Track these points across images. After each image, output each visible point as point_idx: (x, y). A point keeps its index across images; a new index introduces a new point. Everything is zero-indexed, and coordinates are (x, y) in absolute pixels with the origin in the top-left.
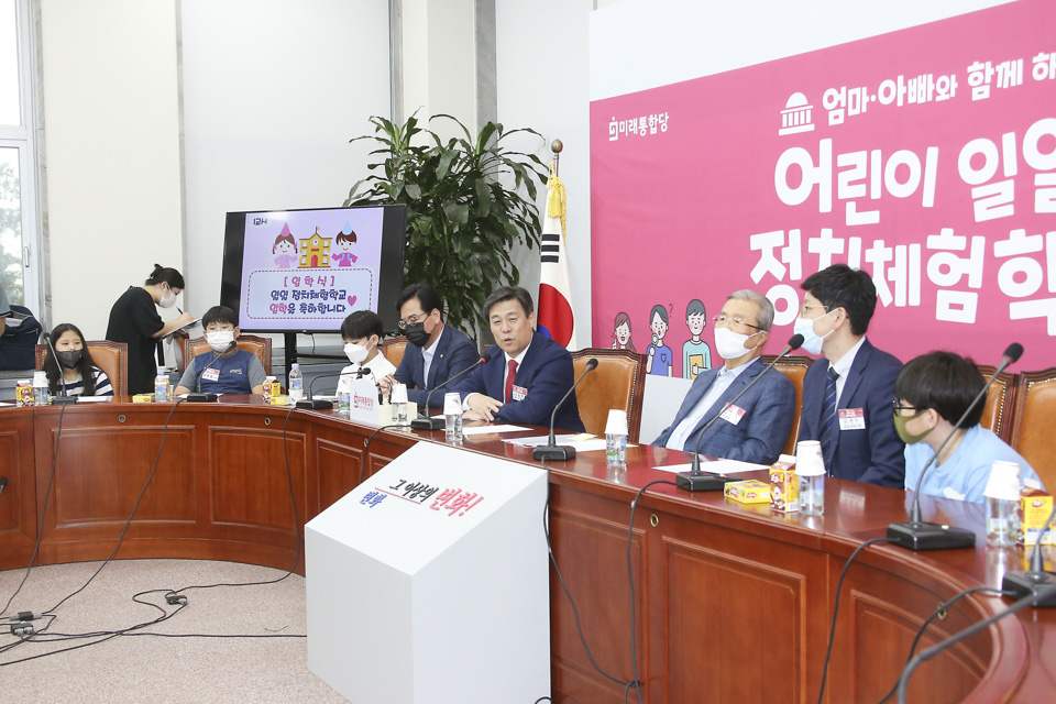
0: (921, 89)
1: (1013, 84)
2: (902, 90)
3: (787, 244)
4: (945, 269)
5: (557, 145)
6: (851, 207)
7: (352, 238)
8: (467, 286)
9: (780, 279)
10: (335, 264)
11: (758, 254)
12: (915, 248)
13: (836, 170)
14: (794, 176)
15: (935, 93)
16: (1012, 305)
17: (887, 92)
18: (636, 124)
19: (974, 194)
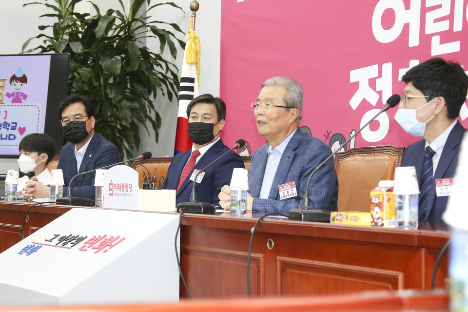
3: (380, 75)
5: (194, 5)
6: (436, 40)
7: (24, 80)
8: (119, 127)
9: (374, 104)
10: (8, 101)
11: (356, 85)
14: (389, 19)
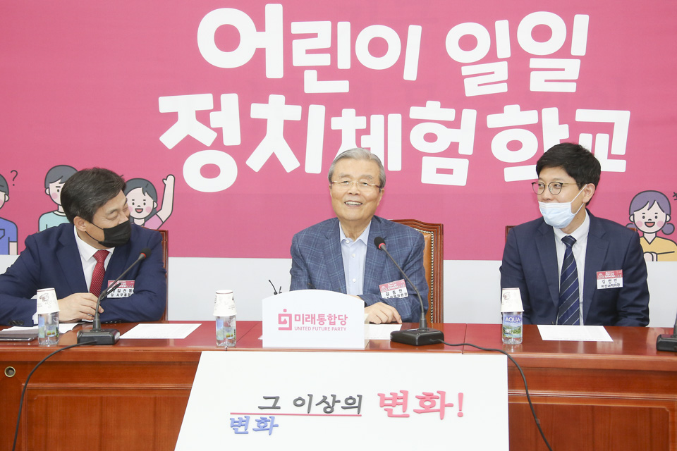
3: (217, 107)
4: (431, 138)
6: (310, 75)
11: (172, 118)
12: (395, 120)
13: (289, 38)
14: (228, 39)
16: (506, 170)
19: (465, 71)
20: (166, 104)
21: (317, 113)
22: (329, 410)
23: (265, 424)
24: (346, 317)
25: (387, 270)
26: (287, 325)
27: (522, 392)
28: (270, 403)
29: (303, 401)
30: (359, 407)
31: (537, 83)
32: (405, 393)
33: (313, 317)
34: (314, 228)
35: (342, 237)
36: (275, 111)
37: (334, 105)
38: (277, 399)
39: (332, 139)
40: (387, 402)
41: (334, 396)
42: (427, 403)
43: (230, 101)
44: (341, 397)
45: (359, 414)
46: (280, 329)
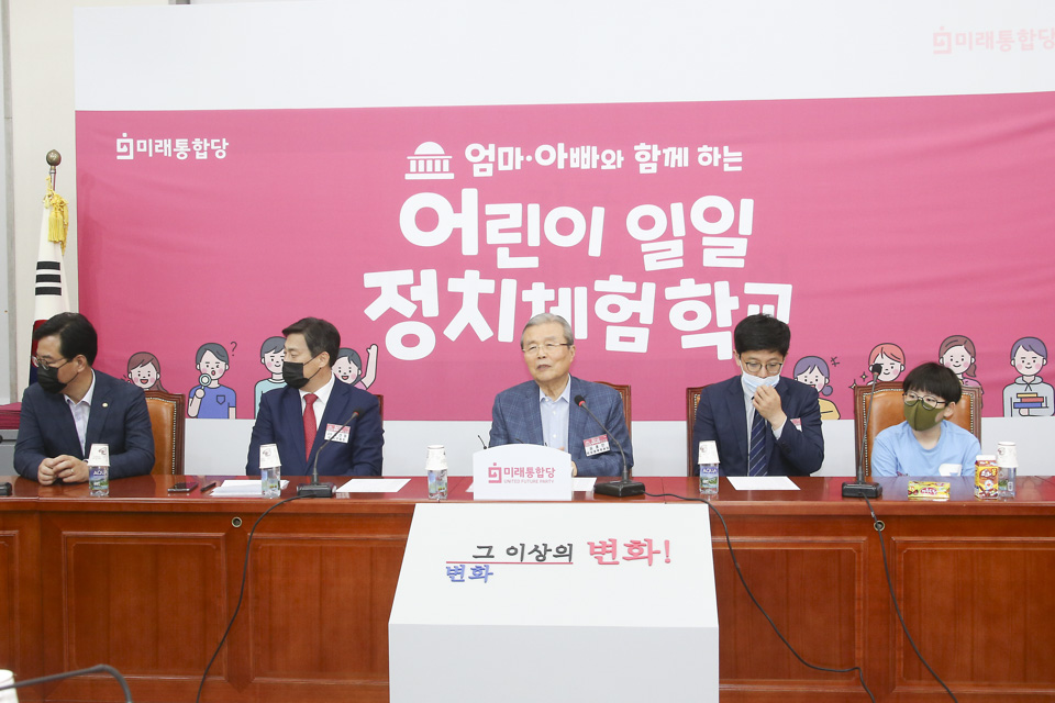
0: (584, 157)
1: (680, 165)
2: (563, 156)
3: (417, 282)
4: (614, 308)
5: (54, 157)
6: (503, 254)
11: (376, 292)
12: (581, 293)
13: (483, 219)
14: (427, 220)
15: (600, 163)
16: (683, 338)
17: (545, 155)
18: (169, 146)
19: (645, 248)
20: (370, 280)
21: (509, 286)
22: (541, 558)
23: (480, 573)
24: (554, 470)
25: (589, 425)
26: (497, 479)
27: (722, 539)
28: (484, 552)
29: (516, 550)
30: (570, 555)
31: (710, 259)
32: (614, 541)
33: (522, 470)
34: (516, 388)
35: (542, 396)
36: (471, 285)
37: (524, 279)
38: (490, 548)
39: (523, 309)
40: (597, 550)
41: (545, 545)
42: (636, 551)
43: (429, 276)
44: (553, 546)
45: (570, 562)
46: (490, 482)
